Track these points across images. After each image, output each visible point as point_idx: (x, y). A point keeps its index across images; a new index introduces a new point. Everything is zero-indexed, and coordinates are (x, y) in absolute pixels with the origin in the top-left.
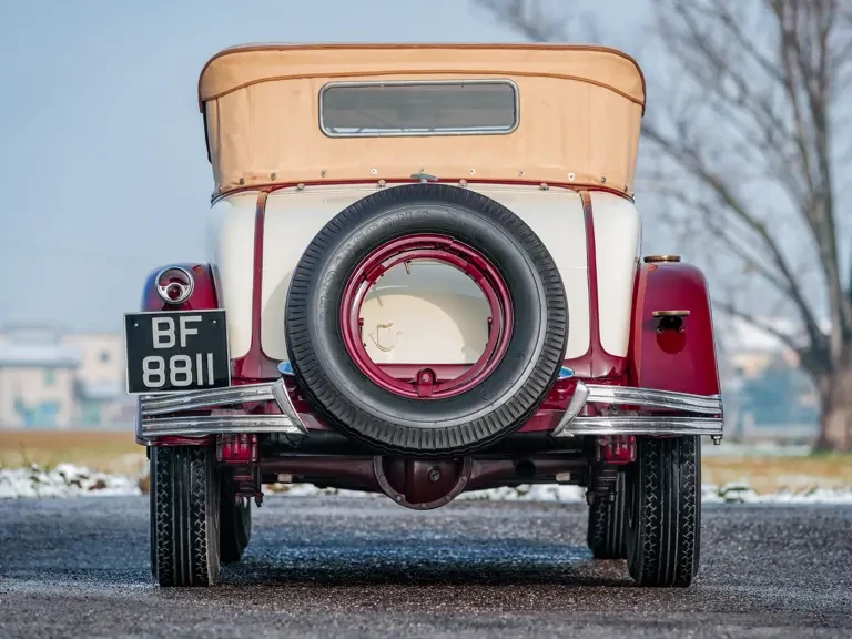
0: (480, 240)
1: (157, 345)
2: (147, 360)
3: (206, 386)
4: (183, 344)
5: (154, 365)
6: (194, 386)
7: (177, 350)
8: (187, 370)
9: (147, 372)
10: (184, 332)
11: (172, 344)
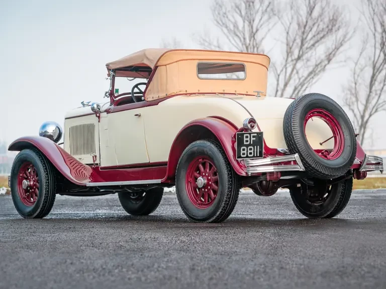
0: (330, 111)
1: (245, 143)
2: (242, 148)
3: (257, 156)
4: (252, 143)
5: (244, 150)
6: (254, 156)
7: (250, 145)
8: (252, 151)
9: (242, 152)
10: (252, 139)
11: (248, 143)
